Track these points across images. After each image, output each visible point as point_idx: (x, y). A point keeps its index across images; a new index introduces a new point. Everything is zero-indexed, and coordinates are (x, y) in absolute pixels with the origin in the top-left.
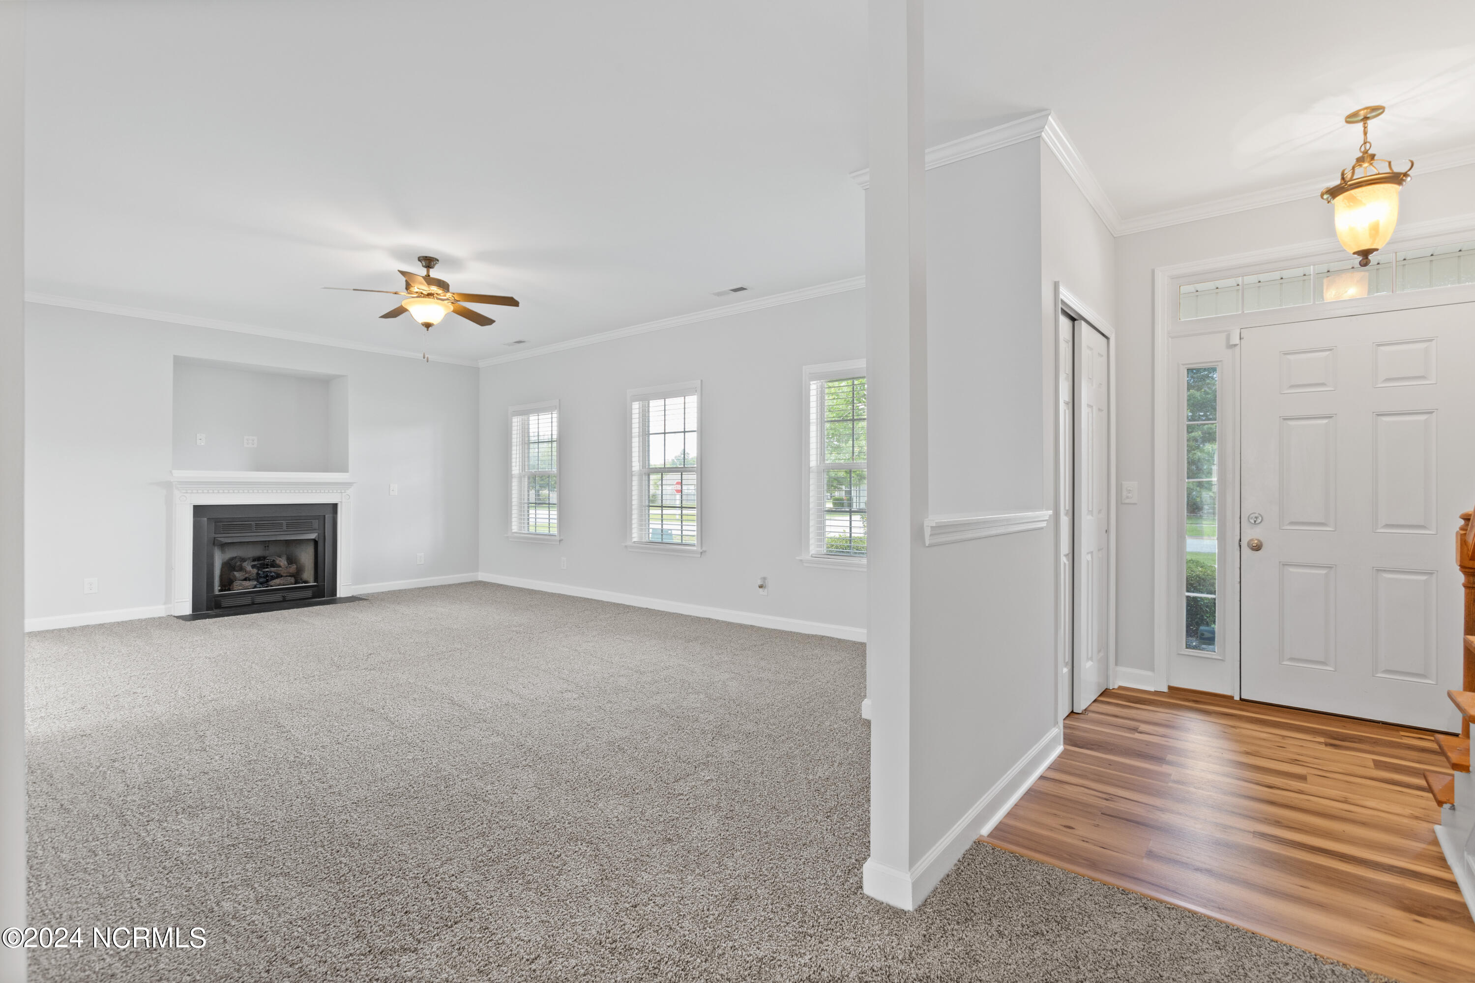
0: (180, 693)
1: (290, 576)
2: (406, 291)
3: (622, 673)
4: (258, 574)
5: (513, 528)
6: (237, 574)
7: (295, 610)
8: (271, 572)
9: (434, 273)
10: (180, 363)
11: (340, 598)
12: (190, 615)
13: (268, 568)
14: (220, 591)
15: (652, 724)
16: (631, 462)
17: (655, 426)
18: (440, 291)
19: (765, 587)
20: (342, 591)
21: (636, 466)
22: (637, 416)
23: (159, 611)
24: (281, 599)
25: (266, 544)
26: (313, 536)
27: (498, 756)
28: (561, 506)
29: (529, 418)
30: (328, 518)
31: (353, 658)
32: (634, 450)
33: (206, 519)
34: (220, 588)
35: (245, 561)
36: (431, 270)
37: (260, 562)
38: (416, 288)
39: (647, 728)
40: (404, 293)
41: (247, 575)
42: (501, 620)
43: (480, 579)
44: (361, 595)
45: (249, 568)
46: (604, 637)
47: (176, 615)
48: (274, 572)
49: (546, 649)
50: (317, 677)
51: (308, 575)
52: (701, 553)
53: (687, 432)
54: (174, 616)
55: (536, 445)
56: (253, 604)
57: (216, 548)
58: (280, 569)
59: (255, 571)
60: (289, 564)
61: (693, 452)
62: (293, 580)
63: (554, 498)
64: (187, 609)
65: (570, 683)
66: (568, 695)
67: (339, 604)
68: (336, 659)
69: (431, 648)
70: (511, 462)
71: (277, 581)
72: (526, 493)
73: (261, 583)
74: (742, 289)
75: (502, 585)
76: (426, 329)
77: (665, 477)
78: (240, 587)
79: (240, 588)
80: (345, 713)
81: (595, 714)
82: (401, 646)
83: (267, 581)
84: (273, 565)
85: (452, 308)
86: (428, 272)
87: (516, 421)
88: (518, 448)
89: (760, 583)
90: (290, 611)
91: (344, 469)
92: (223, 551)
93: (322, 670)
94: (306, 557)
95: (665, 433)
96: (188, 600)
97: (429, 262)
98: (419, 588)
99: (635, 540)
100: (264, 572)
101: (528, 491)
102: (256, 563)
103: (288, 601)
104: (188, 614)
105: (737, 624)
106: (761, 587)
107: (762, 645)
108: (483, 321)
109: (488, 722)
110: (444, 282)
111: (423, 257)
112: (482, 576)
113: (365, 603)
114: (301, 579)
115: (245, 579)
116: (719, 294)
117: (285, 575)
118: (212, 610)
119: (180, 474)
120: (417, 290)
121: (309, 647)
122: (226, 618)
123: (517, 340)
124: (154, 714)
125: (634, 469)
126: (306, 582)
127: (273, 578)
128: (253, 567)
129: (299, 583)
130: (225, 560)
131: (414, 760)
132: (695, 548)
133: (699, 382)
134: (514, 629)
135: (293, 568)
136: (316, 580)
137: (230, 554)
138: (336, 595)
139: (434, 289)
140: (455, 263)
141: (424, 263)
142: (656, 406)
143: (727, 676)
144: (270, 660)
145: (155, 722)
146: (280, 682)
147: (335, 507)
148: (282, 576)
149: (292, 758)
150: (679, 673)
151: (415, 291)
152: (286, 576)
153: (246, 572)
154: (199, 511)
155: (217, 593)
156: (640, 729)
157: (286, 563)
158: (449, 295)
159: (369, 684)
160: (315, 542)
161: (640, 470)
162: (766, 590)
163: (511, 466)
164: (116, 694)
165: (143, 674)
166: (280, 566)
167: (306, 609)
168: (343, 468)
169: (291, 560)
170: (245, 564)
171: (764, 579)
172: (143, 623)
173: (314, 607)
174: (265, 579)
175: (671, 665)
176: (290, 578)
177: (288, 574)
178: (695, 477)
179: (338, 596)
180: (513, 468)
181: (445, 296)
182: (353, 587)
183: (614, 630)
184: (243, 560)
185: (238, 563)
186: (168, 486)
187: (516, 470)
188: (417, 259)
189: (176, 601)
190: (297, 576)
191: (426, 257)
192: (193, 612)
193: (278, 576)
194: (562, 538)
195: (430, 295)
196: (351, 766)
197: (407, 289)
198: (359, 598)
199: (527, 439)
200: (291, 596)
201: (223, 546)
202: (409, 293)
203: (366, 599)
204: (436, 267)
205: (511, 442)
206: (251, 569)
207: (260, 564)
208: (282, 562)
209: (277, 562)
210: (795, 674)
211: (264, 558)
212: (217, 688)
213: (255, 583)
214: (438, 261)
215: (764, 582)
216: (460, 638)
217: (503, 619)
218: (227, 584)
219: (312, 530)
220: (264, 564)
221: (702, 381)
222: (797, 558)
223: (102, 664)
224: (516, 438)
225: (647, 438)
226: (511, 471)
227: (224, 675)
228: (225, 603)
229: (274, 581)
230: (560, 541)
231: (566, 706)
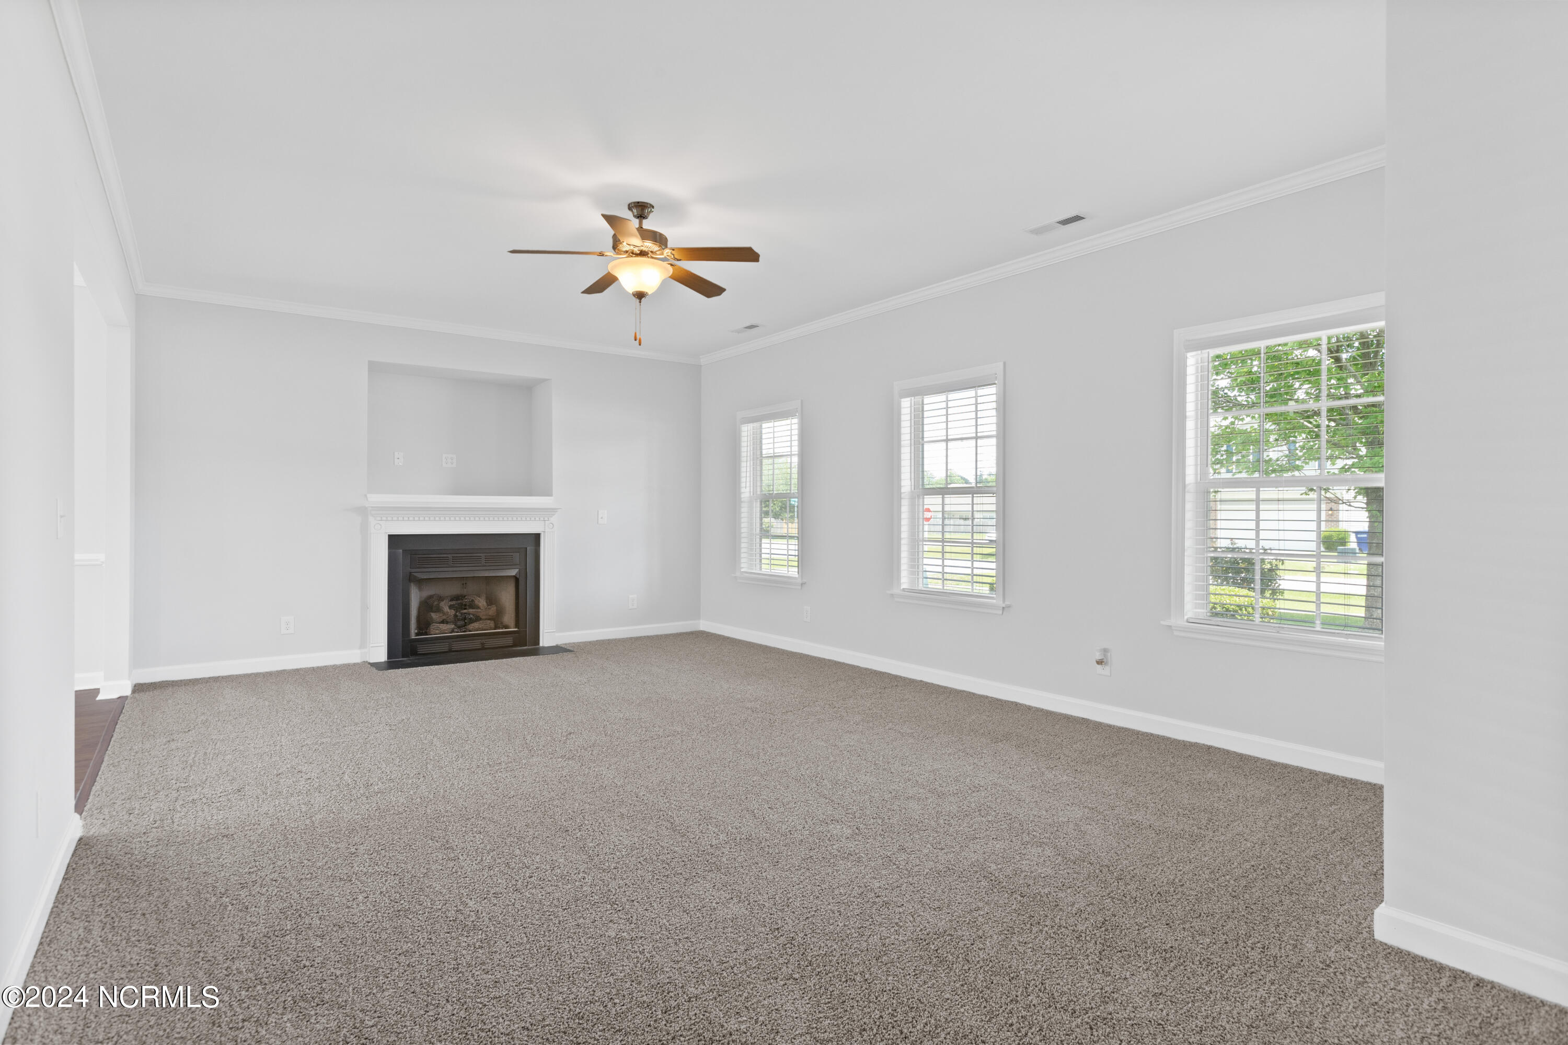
0: (346, 777)
1: (489, 619)
2: (613, 251)
3: (911, 792)
4: (455, 616)
5: (742, 565)
6: (434, 616)
7: (493, 661)
8: (469, 614)
9: (647, 224)
10: (375, 368)
11: (544, 648)
12: (385, 662)
13: (465, 609)
14: (417, 634)
15: (981, 904)
16: (899, 480)
17: (932, 430)
18: (655, 248)
19: (1106, 664)
20: (546, 639)
21: (906, 484)
22: (908, 417)
23: (353, 656)
24: (479, 646)
25: (463, 580)
26: (513, 572)
27: (742, 948)
28: (802, 538)
29: (761, 426)
30: (530, 549)
31: (549, 738)
32: (903, 463)
33: (401, 551)
34: (416, 631)
35: (443, 601)
36: (644, 221)
37: (459, 602)
38: (625, 244)
39: (975, 914)
40: (610, 253)
41: (444, 617)
42: (731, 690)
43: (702, 628)
44: (566, 644)
45: (446, 609)
46: (871, 725)
47: (371, 662)
48: (473, 615)
49: (793, 742)
50: (503, 766)
51: (509, 618)
52: (1003, 608)
53: (982, 437)
54: (369, 663)
55: (771, 461)
56: (450, 651)
57: (412, 584)
58: (479, 610)
59: (452, 612)
60: (488, 605)
61: (989, 466)
62: (492, 624)
63: (793, 528)
64: (380, 654)
65: (836, 806)
66: (835, 829)
67: (541, 656)
68: (529, 738)
69: (644, 729)
70: (740, 482)
71: (476, 625)
72: (758, 520)
73: (459, 627)
74: (1077, 218)
75: (728, 638)
76: (638, 301)
77: (947, 500)
78: (440, 630)
79: (437, 631)
80: (531, 832)
81: (884, 872)
82: (608, 723)
83: (465, 625)
84: (472, 605)
85: (671, 270)
86: (641, 223)
87: (747, 430)
88: (748, 465)
89: (1098, 656)
90: (487, 662)
91: (548, 493)
92: (420, 589)
93: (511, 755)
94: (507, 597)
95: (947, 440)
96: (383, 644)
97: (641, 209)
98: (631, 638)
99: (904, 586)
100: (461, 614)
101: (761, 519)
102: (453, 603)
103: (486, 649)
104: (383, 661)
105: (1061, 714)
106: (1100, 662)
107: (1114, 755)
108: (709, 289)
109: (723, 871)
110: (661, 235)
111: (634, 203)
112: (705, 625)
113: (570, 655)
114: (502, 623)
115: (443, 622)
116: (1038, 231)
117: (484, 617)
118: (407, 656)
119: (375, 499)
120: (627, 248)
121: (501, 717)
122: (419, 669)
123: (748, 324)
124: (310, 809)
125: (903, 490)
126: (506, 627)
127: (472, 621)
128: (451, 607)
129: (499, 628)
130: (423, 599)
131: (619, 940)
132: (995, 601)
133: (1001, 364)
134: (749, 705)
135: (493, 610)
136: (517, 625)
137: (429, 591)
138: (539, 644)
139: (649, 245)
140: (676, 209)
141: (635, 211)
142: (933, 402)
143: (1079, 814)
144: (454, 733)
145: (308, 822)
146: (460, 769)
147: (537, 537)
148: (481, 619)
149: (452, 914)
150: (998, 801)
151: (624, 249)
152: (486, 619)
153: (444, 614)
154: (394, 540)
155: (413, 637)
156: (964, 916)
157: (485, 603)
158: (667, 252)
159: (565, 784)
160: (516, 579)
161: (912, 492)
162: (1107, 668)
163: (740, 488)
164: (280, 771)
165: (316, 744)
166: (478, 608)
167: (504, 660)
168: (546, 492)
169: (491, 601)
170: (442, 604)
171: (1105, 651)
172: (337, 671)
173: (514, 659)
174: (463, 622)
175: (982, 784)
176: (489, 621)
177: (486, 617)
178: (993, 500)
179: (541, 645)
180: (743, 490)
181: (663, 254)
182: (557, 634)
183: (884, 716)
184: (441, 599)
185: (436, 603)
186: (363, 511)
187: (746, 491)
188: (627, 207)
189: (372, 645)
190: (497, 619)
191: (638, 202)
192: (388, 659)
193: (478, 619)
194: (805, 580)
195: (643, 254)
196: (528, 942)
197: (615, 247)
198: (566, 649)
199: (759, 453)
200: (491, 643)
201: (420, 582)
202: (618, 254)
203: (572, 651)
204: (651, 216)
205: (740, 456)
206: (449, 610)
207: (458, 604)
208: (481, 602)
209: (476, 602)
210: (1194, 819)
211: (463, 597)
212: (388, 772)
213: (453, 626)
214: (653, 207)
215: (1105, 655)
216: (680, 715)
217: (734, 689)
218: (424, 626)
219: (512, 566)
220: (461, 604)
221: (1005, 364)
222: (1162, 623)
223: (281, 725)
224: (746, 449)
225: (921, 446)
226: (740, 493)
227: (400, 753)
228: (422, 649)
229: (473, 625)
230: (802, 584)
231: (836, 852)
